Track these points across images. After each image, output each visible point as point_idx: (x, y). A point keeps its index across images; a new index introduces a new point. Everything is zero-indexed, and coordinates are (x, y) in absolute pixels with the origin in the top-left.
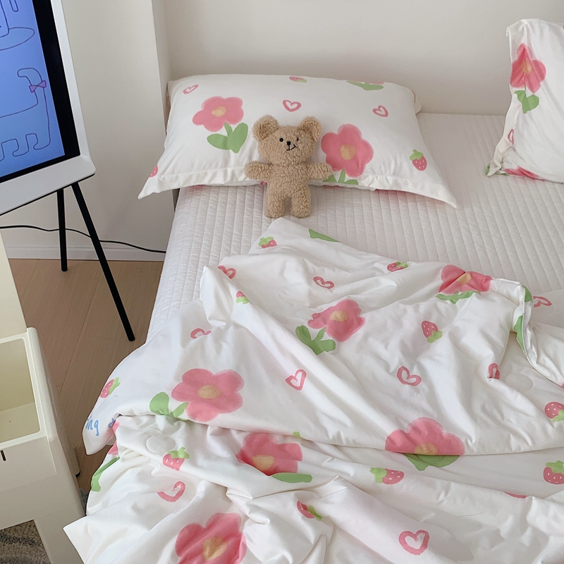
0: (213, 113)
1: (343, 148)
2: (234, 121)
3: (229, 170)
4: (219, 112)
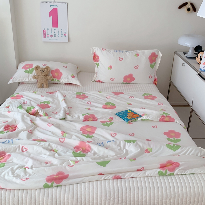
0: (26, 66)
1: (56, 73)
2: (31, 68)
3: (29, 78)
4: (28, 66)
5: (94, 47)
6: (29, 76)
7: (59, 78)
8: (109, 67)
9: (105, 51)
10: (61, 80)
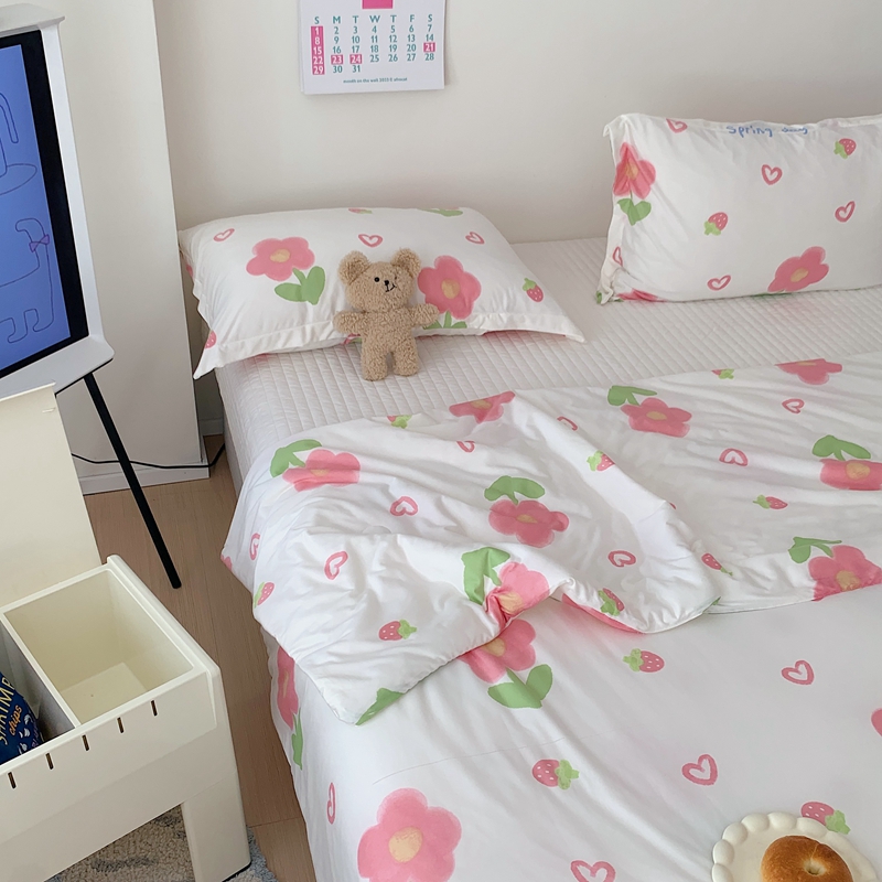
0: (273, 258)
2: (306, 267)
4: (281, 257)
5: (624, 117)
6: (303, 320)
7: (463, 307)
8: (711, 219)
9: (684, 132)
10: (476, 316)
